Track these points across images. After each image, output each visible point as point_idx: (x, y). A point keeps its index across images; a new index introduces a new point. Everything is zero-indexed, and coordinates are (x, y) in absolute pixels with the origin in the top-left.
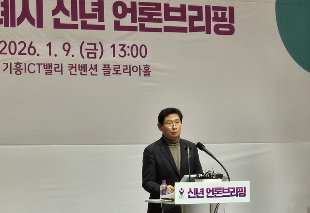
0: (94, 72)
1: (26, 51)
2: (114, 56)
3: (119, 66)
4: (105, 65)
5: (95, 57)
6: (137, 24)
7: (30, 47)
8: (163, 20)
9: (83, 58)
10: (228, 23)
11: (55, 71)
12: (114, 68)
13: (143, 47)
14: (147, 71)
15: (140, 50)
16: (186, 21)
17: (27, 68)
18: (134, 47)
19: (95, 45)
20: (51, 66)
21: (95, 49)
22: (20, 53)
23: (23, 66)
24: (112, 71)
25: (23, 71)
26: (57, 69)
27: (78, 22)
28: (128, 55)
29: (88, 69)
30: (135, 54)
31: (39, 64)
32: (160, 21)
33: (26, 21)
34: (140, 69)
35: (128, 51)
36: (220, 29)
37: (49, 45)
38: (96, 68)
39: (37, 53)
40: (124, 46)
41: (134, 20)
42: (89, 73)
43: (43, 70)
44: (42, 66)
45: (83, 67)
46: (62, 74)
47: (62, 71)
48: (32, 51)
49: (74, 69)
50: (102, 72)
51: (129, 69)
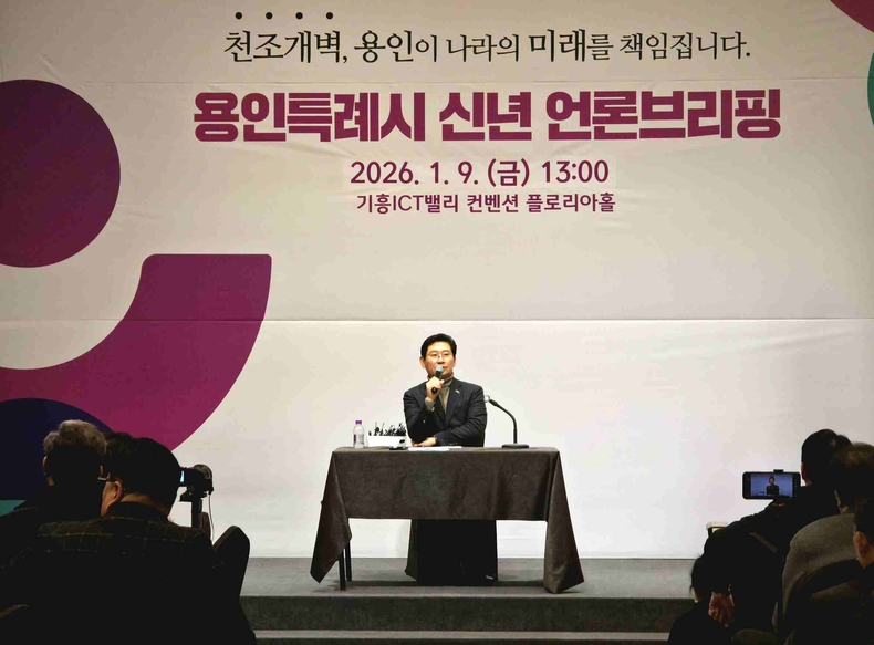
0: (512, 207)
1: (395, 176)
2: (548, 180)
3: (557, 196)
4: (531, 196)
5: (515, 183)
6: (591, 128)
7: (403, 170)
8: (640, 118)
9: (494, 185)
10: (767, 117)
11: (445, 206)
12: (548, 200)
13: (601, 165)
14: (607, 204)
15: (597, 171)
16: (682, 118)
17: (398, 203)
18: (585, 165)
19: (515, 164)
21: (515, 171)
22: (386, 181)
23: (390, 201)
24: (543, 206)
26: (448, 204)
27: (486, 129)
28: (574, 178)
29: (502, 201)
30: (585, 176)
31: (418, 197)
32: (634, 120)
33: (396, 131)
34: (595, 201)
35: (574, 172)
36: (750, 129)
37: (436, 166)
38: (516, 201)
39: (414, 179)
40: (566, 163)
41: (584, 121)
42: (502, 208)
43: (424, 206)
44: (422, 200)
45: (493, 200)
46: (456, 211)
47: (456, 206)
49: (477, 203)
50: (527, 207)
51: (574, 202)
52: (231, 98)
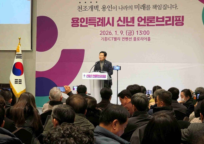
1: (108, 34)
2: (138, 34)
3: (139, 38)
4: (134, 38)
5: (131, 35)
6: (146, 24)
7: (110, 32)
8: (156, 22)
9: (127, 35)
10: (181, 22)
13: (148, 31)
14: (149, 39)
15: (147, 33)
16: (164, 22)
17: (108, 39)
18: (145, 31)
19: (131, 31)
20: (116, 38)
21: (131, 32)
22: (106, 34)
23: (107, 38)
24: (137, 39)
25: (107, 40)
26: (118, 39)
27: (125, 24)
28: (143, 34)
29: (128, 39)
30: (145, 34)
31: (112, 38)
32: (154, 22)
33: (108, 24)
34: (147, 39)
36: (178, 24)
37: (116, 31)
38: (131, 39)
39: (112, 34)
40: (141, 31)
42: (129, 40)
43: (114, 39)
44: (113, 38)
45: (127, 38)
47: (120, 40)
48: (110, 33)
49: (124, 39)
50: (133, 40)
51: (142, 39)
52: (78, 19)
